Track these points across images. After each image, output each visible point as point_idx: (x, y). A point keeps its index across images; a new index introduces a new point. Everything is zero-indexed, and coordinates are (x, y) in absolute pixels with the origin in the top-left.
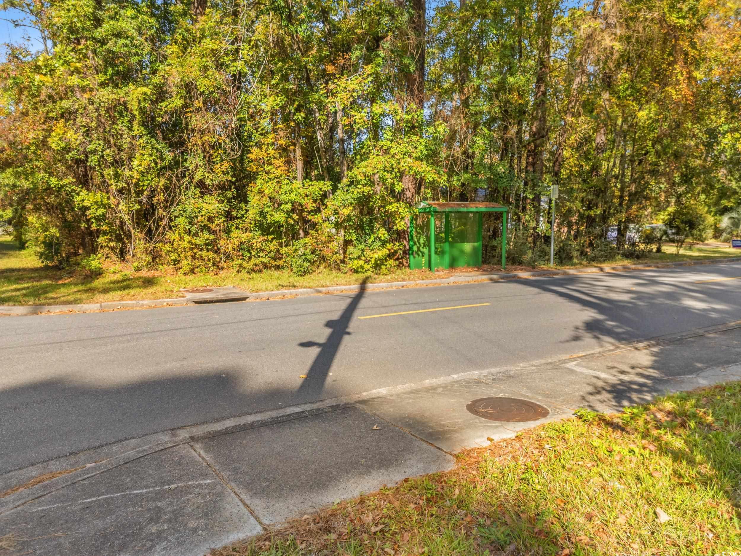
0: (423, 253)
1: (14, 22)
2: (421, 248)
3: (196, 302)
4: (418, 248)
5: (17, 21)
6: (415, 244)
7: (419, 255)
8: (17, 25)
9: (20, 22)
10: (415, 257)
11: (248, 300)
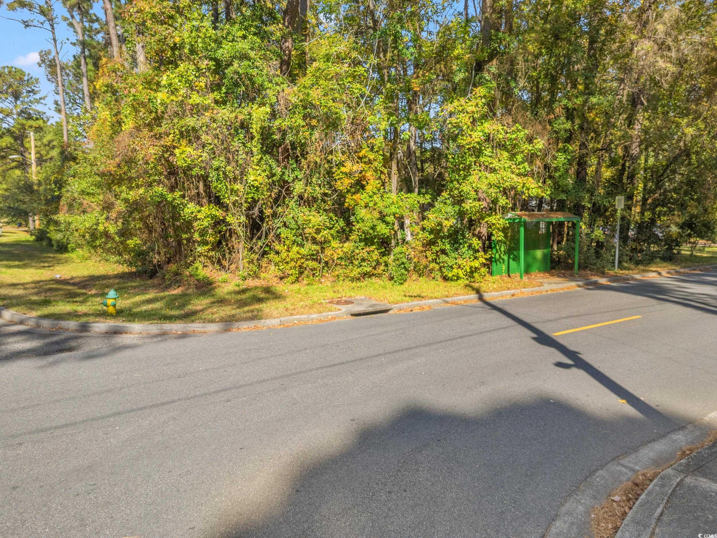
0: (503, 260)
1: (25, 22)
2: (502, 256)
3: (352, 315)
4: (500, 255)
5: (27, 21)
6: (497, 252)
7: (500, 262)
8: (27, 26)
9: (30, 23)
10: (497, 264)
11: (391, 312)
